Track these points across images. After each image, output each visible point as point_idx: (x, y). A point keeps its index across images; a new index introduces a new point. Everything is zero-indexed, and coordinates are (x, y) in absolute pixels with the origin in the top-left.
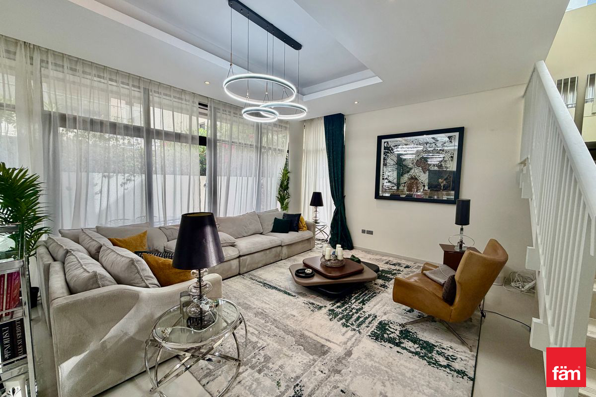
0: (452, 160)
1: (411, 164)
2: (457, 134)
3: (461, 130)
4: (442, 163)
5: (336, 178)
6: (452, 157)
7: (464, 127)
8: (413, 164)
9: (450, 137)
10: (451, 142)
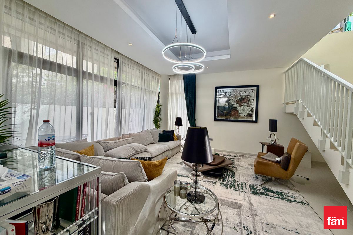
0: (254, 101)
1: (233, 102)
2: (256, 88)
3: (258, 86)
4: (249, 102)
5: (191, 110)
6: (254, 99)
7: (259, 85)
8: (234, 102)
9: (252, 90)
10: (253, 92)
